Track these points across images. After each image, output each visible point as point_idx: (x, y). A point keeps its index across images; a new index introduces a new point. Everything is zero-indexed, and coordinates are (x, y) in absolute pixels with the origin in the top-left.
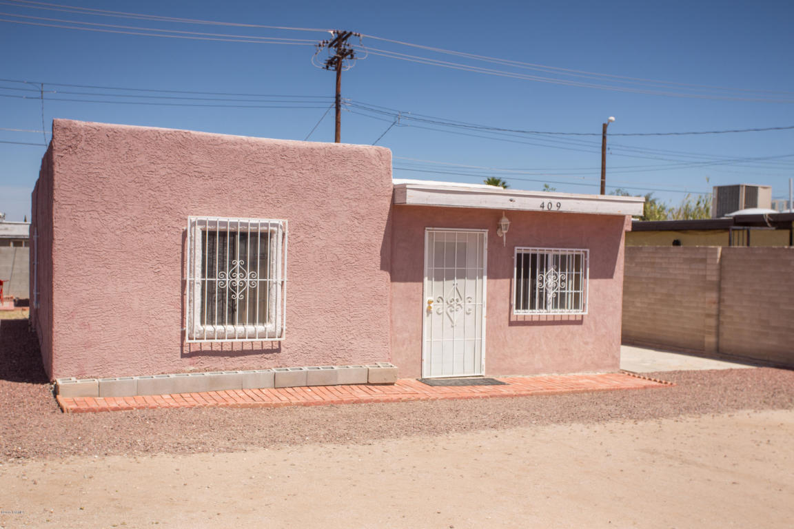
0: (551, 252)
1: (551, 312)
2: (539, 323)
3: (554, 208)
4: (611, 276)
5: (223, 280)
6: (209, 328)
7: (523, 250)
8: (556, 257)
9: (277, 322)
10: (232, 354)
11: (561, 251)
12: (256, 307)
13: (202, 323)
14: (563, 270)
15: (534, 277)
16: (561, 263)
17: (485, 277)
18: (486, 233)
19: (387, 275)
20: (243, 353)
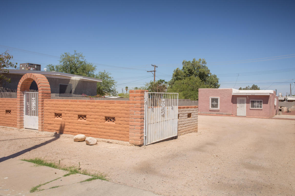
0: (256, 100)
1: (256, 108)
2: (255, 110)
3: (253, 95)
4: (267, 103)
5: (213, 103)
6: (212, 108)
7: (251, 100)
8: (257, 101)
9: (219, 108)
10: (214, 111)
11: (258, 100)
12: (216, 106)
13: (212, 107)
14: (258, 103)
15: (253, 103)
16: (258, 102)
17: (246, 104)
18: (246, 98)
19: (232, 103)
20: (215, 111)
